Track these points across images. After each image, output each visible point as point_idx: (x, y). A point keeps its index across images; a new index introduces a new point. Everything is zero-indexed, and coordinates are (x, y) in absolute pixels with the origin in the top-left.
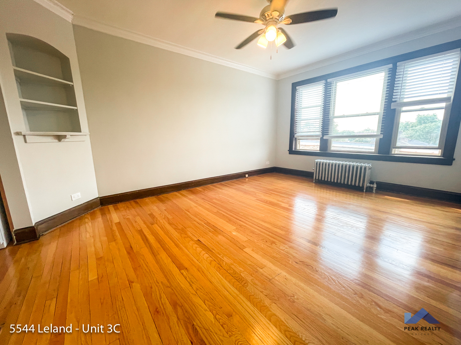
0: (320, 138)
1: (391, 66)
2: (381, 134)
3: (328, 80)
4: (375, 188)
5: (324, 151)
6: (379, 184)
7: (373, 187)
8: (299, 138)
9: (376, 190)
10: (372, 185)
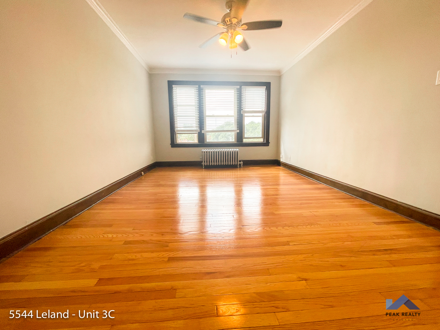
0: (197, 132)
1: (239, 87)
2: (237, 129)
3: (202, 86)
4: (242, 164)
5: (202, 142)
6: (244, 161)
7: (241, 164)
8: (179, 132)
9: (243, 165)
10: (240, 163)
